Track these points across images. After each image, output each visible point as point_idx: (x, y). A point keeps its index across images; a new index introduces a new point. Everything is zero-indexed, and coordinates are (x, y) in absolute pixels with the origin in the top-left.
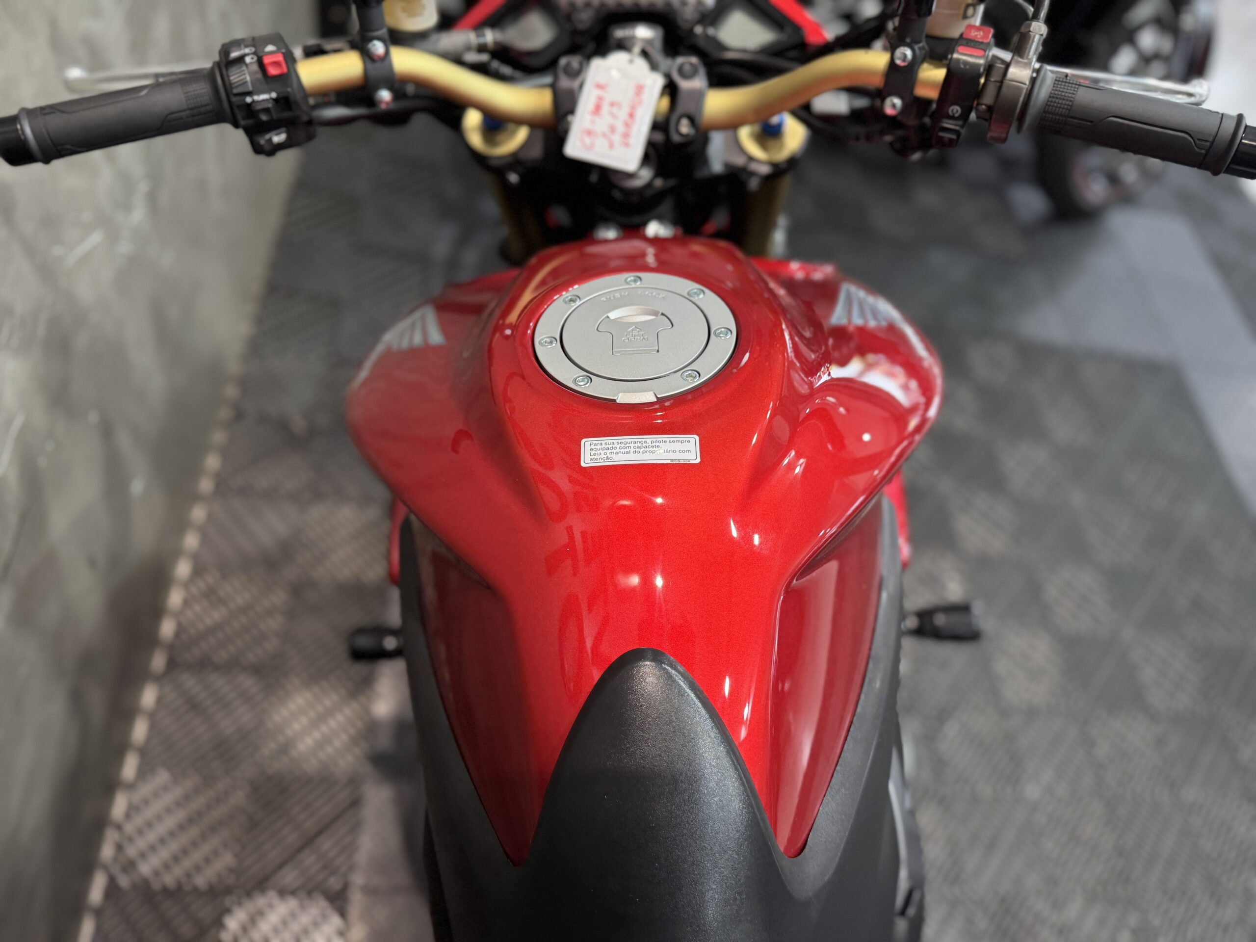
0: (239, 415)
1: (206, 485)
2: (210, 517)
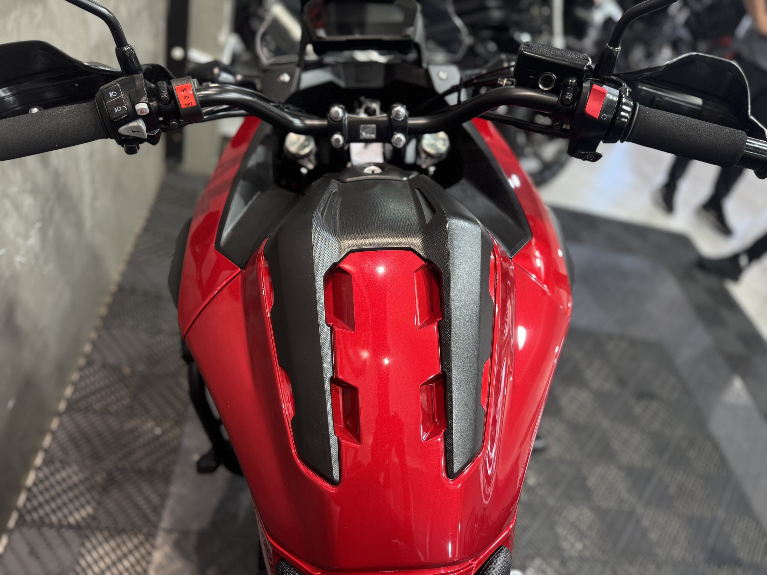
0: (90, 363)
1: (62, 406)
2: (61, 425)
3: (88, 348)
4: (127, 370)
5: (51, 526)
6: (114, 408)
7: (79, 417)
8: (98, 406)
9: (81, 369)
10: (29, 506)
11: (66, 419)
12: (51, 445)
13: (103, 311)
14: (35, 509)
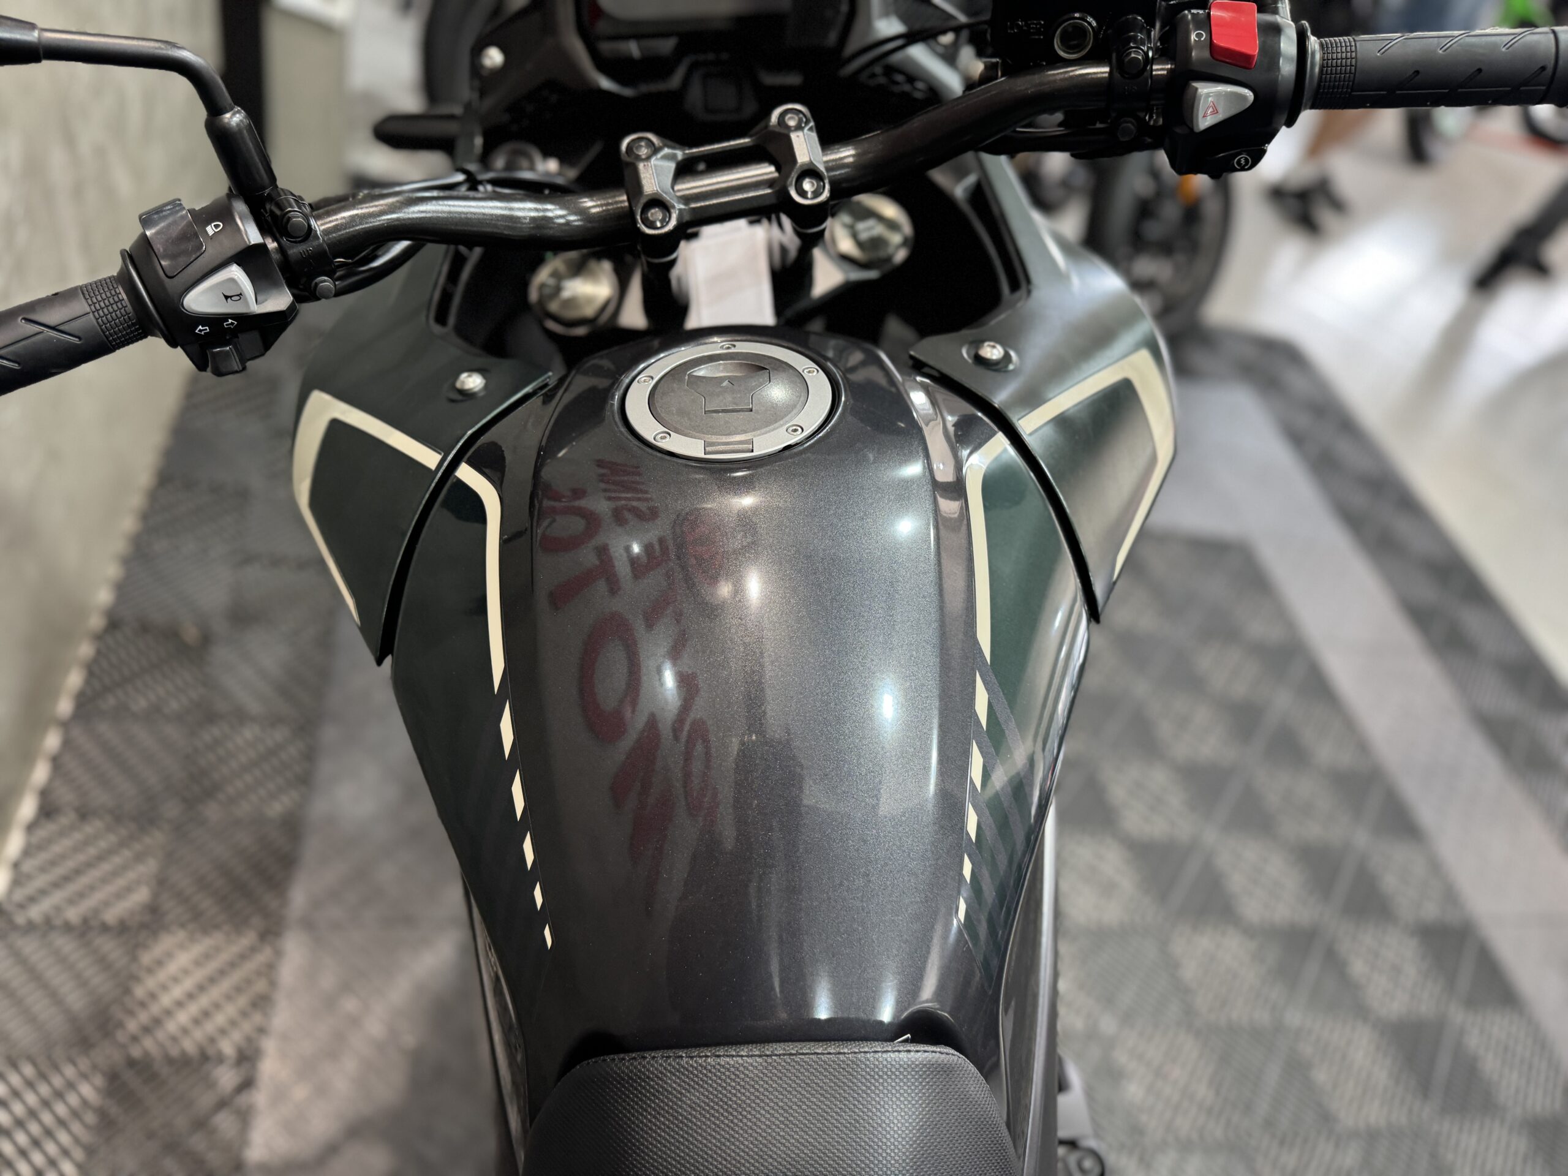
3: (104, 596)
4: (191, 633)
5: (67, 927)
6: (174, 705)
7: (104, 728)
8: (140, 704)
9: (98, 637)
10: (19, 895)
11: (77, 732)
12: (51, 780)
13: (128, 524)
14: (32, 899)
